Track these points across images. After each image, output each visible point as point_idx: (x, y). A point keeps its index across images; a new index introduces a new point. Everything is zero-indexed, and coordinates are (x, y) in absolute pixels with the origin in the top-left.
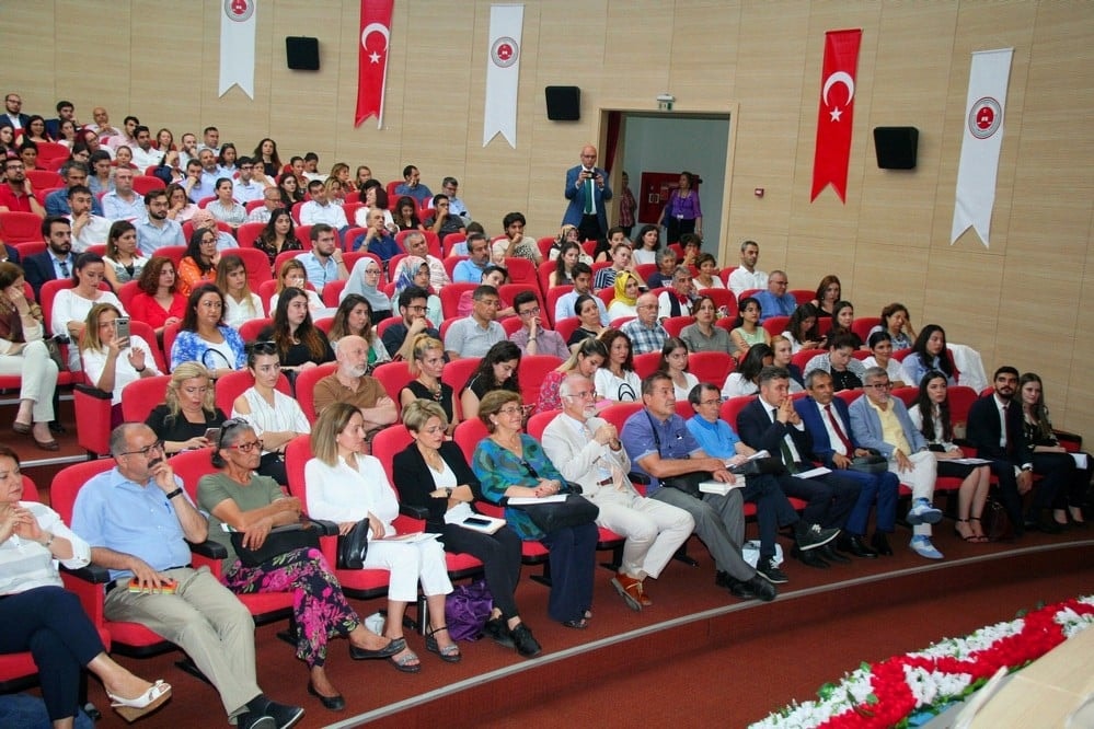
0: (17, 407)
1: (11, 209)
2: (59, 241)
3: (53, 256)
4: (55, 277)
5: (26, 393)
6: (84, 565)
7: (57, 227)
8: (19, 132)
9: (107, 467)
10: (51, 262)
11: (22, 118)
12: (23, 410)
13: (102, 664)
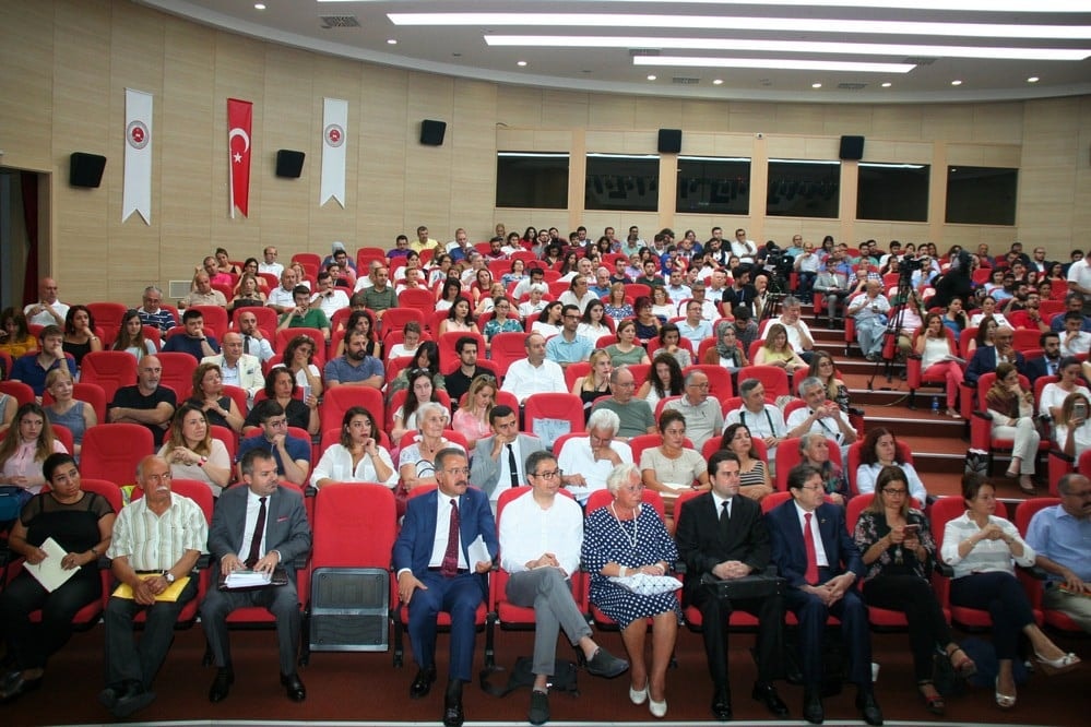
0: (1009, 462)
1: (1027, 327)
2: (1051, 350)
3: (1047, 360)
4: (1047, 374)
5: (1017, 452)
6: (1030, 565)
7: (1050, 340)
8: (1042, 274)
9: (1054, 504)
10: (1045, 365)
11: (1046, 264)
12: (1014, 464)
13: (1033, 630)
